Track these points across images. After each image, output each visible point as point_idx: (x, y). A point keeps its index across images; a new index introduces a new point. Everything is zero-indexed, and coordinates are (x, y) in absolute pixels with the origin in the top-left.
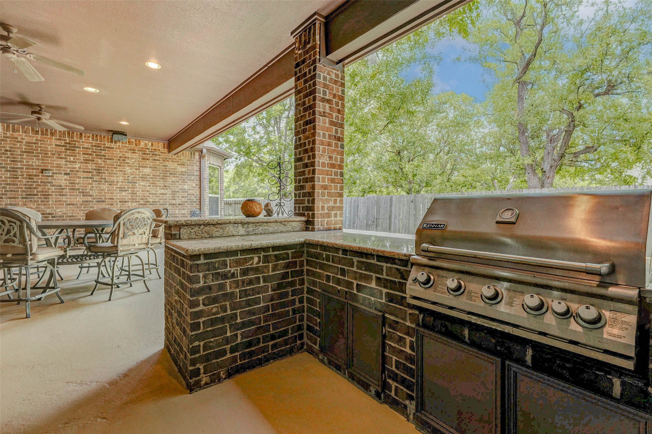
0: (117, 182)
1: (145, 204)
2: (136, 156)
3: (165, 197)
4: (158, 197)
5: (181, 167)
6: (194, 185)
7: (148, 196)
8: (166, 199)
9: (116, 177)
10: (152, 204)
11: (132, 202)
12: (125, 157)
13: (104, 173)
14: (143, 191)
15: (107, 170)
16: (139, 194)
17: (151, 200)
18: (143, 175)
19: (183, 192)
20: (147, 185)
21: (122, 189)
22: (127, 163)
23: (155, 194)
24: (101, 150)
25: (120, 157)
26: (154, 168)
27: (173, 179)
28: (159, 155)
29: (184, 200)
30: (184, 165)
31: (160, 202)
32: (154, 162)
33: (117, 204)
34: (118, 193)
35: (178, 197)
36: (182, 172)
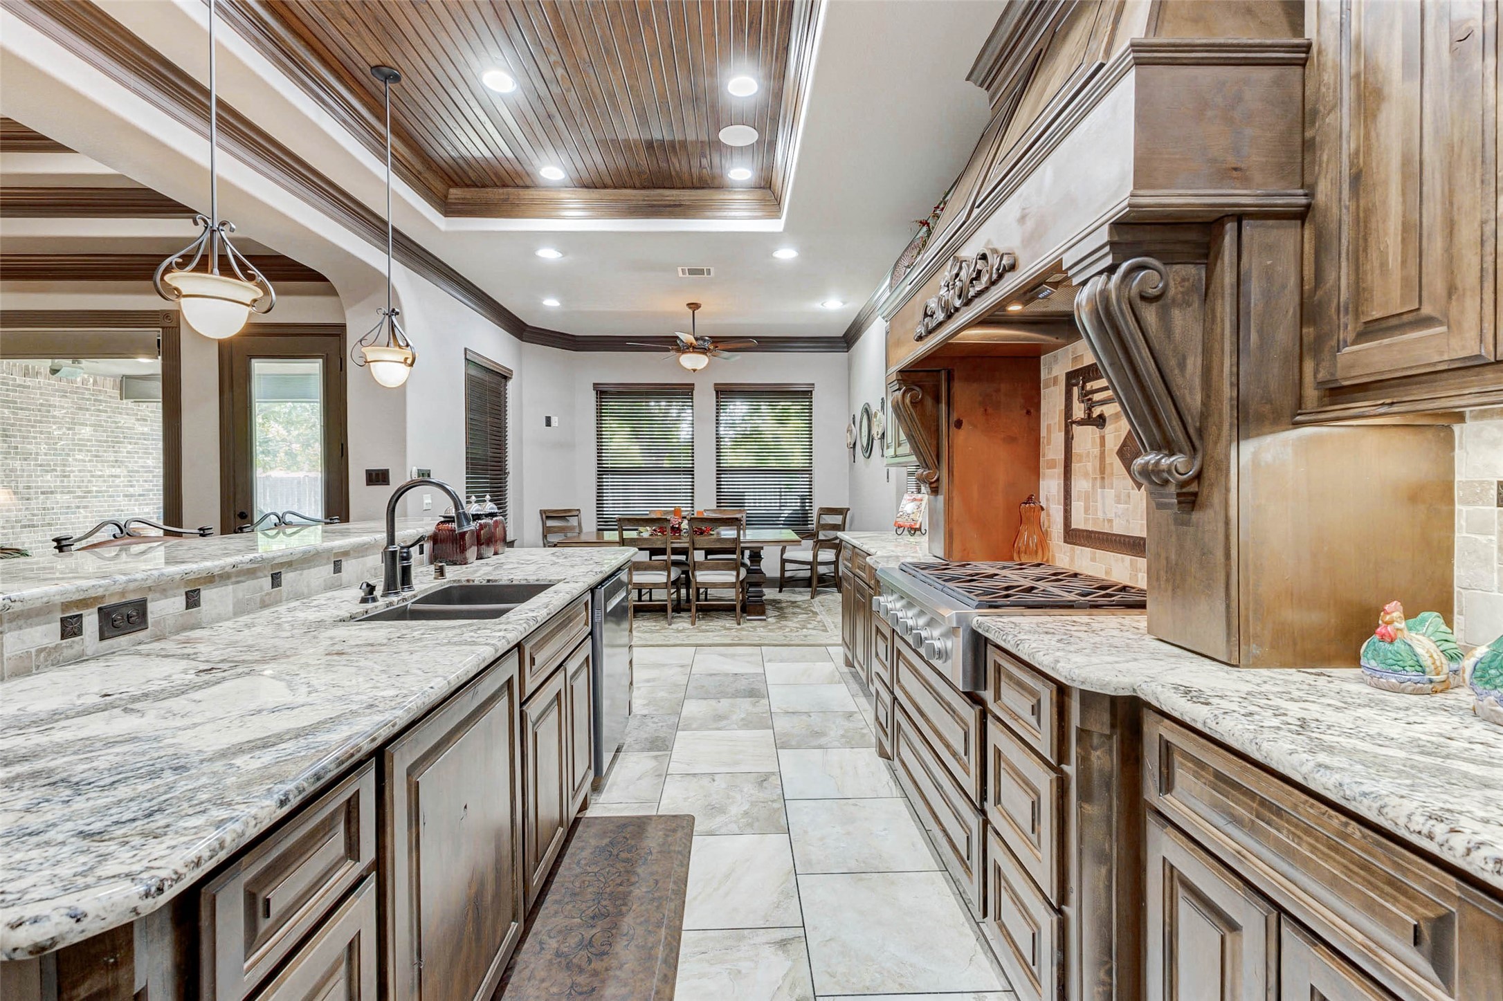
0: (37, 454)
1: (84, 497)
2: (66, 403)
3: (117, 481)
4: (105, 481)
5: (141, 425)
7: (89, 481)
8: (119, 486)
9: (36, 443)
10: (96, 497)
11: (62, 493)
12: (50, 406)
13: (15, 437)
14: (80, 471)
15: (20, 431)
16: (75, 476)
17: (95, 489)
18: (79, 440)
19: (146, 472)
20: (87, 459)
21: (46, 468)
22: (54, 417)
23: (100, 476)
24: (7, 390)
25: (41, 405)
26: (96, 426)
27: (130, 446)
28: (106, 402)
29: (147, 486)
30: (146, 420)
31: (108, 492)
32: (98, 416)
33: (36, 498)
34: (39, 476)
35: (138, 481)
36: (143, 434)
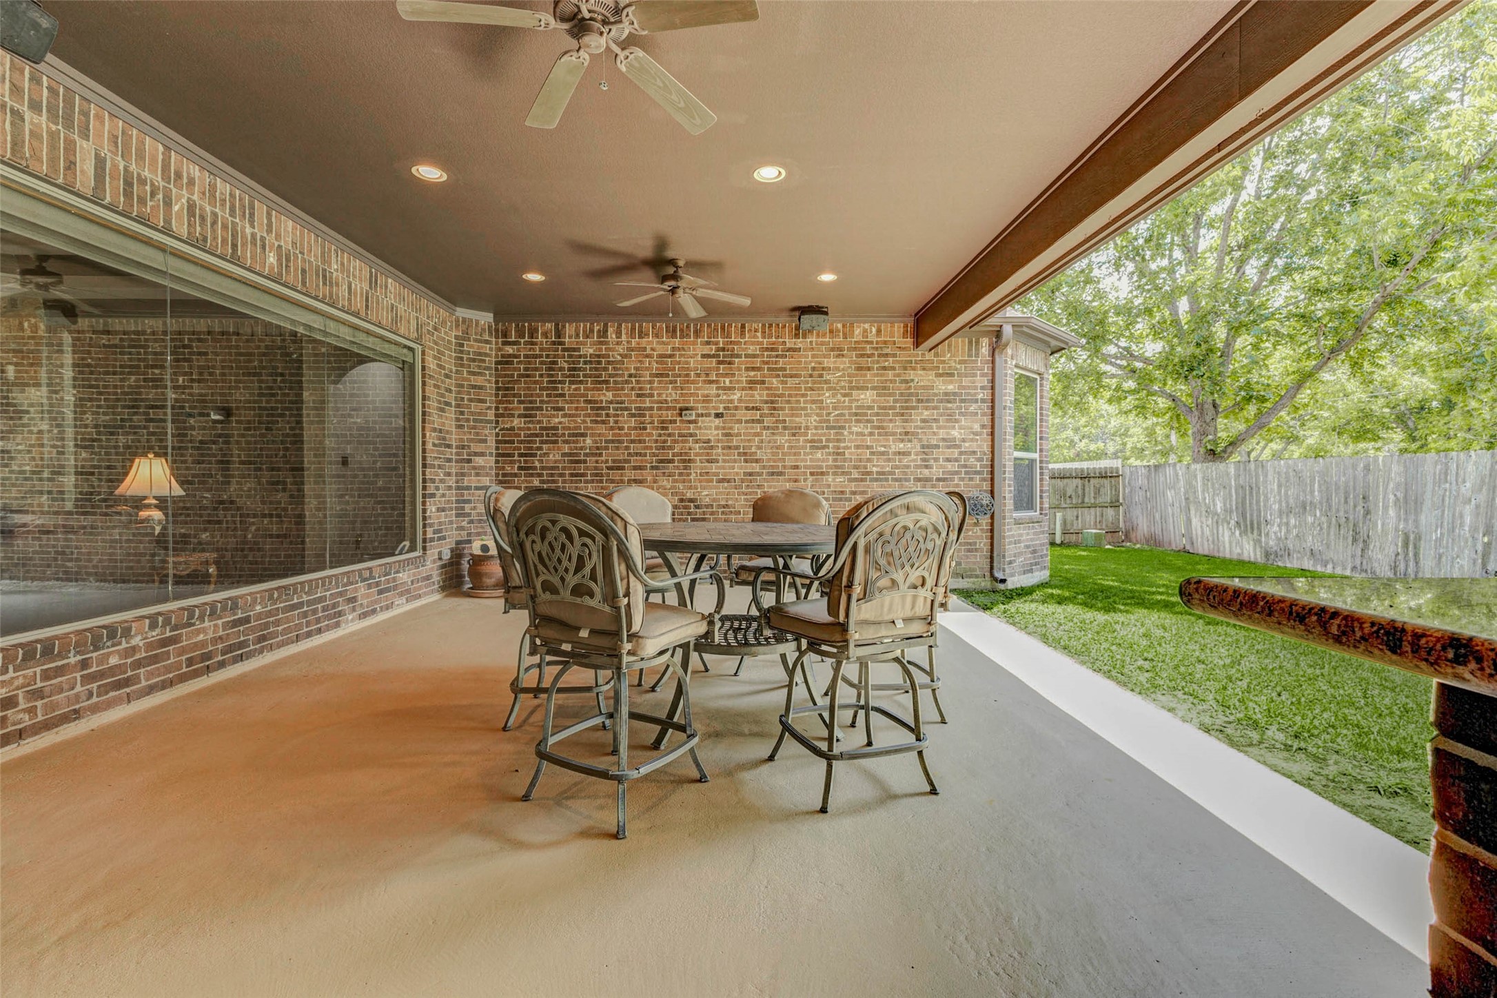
0: (807, 428)
1: (862, 480)
2: (844, 363)
3: (905, 461)
4: (889, 460)
5: (944, 382)
6: (977, 427)
7: (869, 460)
8: (908, 467)
9: (806, 415)
10: (877, 480)
11: (835, 474)
12: (823, 369)
13: (783, 409)
14: (857, 447)
15: (788, 402)
16: (851, 454)
17: (875, 469)
18: (858, 407)
19: (949, 447)
20: (866, 431)
21: (816, 445)
22: (827, 382)
23: (883, 453)
24: (777, 356)
25: (814, 369)
26: (882, 389)
27: (926, 413)
28: (894, 355)
29: (950, 466)
30: (952, 375)
31: (894, 473)
32: (882, 375)
33: (805, 480)
34: (808, 454)
35: (936, 460)
36: (946, 394)
